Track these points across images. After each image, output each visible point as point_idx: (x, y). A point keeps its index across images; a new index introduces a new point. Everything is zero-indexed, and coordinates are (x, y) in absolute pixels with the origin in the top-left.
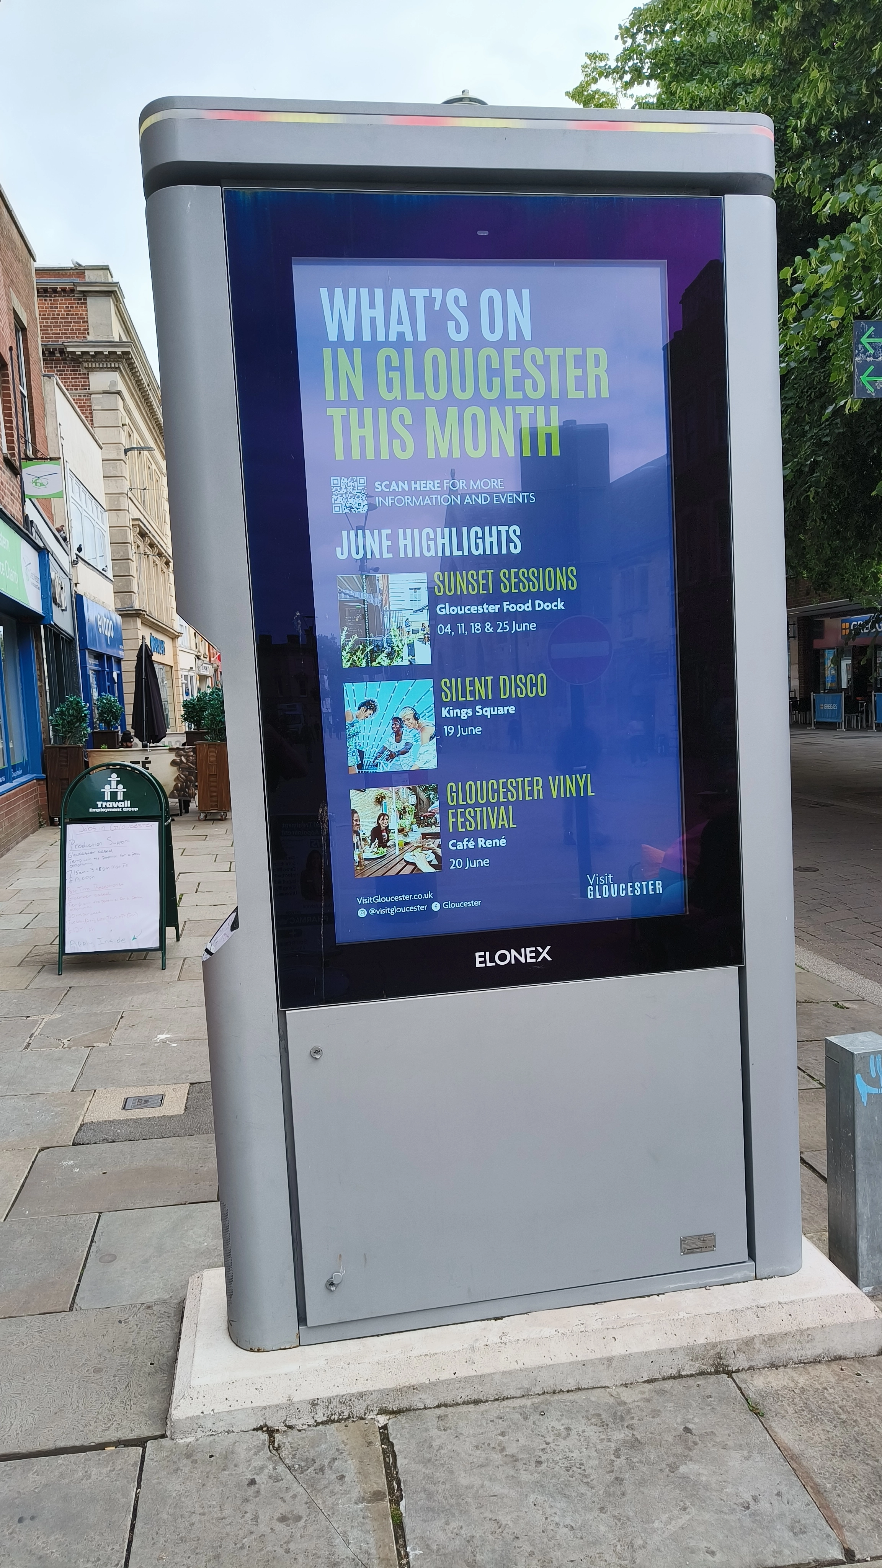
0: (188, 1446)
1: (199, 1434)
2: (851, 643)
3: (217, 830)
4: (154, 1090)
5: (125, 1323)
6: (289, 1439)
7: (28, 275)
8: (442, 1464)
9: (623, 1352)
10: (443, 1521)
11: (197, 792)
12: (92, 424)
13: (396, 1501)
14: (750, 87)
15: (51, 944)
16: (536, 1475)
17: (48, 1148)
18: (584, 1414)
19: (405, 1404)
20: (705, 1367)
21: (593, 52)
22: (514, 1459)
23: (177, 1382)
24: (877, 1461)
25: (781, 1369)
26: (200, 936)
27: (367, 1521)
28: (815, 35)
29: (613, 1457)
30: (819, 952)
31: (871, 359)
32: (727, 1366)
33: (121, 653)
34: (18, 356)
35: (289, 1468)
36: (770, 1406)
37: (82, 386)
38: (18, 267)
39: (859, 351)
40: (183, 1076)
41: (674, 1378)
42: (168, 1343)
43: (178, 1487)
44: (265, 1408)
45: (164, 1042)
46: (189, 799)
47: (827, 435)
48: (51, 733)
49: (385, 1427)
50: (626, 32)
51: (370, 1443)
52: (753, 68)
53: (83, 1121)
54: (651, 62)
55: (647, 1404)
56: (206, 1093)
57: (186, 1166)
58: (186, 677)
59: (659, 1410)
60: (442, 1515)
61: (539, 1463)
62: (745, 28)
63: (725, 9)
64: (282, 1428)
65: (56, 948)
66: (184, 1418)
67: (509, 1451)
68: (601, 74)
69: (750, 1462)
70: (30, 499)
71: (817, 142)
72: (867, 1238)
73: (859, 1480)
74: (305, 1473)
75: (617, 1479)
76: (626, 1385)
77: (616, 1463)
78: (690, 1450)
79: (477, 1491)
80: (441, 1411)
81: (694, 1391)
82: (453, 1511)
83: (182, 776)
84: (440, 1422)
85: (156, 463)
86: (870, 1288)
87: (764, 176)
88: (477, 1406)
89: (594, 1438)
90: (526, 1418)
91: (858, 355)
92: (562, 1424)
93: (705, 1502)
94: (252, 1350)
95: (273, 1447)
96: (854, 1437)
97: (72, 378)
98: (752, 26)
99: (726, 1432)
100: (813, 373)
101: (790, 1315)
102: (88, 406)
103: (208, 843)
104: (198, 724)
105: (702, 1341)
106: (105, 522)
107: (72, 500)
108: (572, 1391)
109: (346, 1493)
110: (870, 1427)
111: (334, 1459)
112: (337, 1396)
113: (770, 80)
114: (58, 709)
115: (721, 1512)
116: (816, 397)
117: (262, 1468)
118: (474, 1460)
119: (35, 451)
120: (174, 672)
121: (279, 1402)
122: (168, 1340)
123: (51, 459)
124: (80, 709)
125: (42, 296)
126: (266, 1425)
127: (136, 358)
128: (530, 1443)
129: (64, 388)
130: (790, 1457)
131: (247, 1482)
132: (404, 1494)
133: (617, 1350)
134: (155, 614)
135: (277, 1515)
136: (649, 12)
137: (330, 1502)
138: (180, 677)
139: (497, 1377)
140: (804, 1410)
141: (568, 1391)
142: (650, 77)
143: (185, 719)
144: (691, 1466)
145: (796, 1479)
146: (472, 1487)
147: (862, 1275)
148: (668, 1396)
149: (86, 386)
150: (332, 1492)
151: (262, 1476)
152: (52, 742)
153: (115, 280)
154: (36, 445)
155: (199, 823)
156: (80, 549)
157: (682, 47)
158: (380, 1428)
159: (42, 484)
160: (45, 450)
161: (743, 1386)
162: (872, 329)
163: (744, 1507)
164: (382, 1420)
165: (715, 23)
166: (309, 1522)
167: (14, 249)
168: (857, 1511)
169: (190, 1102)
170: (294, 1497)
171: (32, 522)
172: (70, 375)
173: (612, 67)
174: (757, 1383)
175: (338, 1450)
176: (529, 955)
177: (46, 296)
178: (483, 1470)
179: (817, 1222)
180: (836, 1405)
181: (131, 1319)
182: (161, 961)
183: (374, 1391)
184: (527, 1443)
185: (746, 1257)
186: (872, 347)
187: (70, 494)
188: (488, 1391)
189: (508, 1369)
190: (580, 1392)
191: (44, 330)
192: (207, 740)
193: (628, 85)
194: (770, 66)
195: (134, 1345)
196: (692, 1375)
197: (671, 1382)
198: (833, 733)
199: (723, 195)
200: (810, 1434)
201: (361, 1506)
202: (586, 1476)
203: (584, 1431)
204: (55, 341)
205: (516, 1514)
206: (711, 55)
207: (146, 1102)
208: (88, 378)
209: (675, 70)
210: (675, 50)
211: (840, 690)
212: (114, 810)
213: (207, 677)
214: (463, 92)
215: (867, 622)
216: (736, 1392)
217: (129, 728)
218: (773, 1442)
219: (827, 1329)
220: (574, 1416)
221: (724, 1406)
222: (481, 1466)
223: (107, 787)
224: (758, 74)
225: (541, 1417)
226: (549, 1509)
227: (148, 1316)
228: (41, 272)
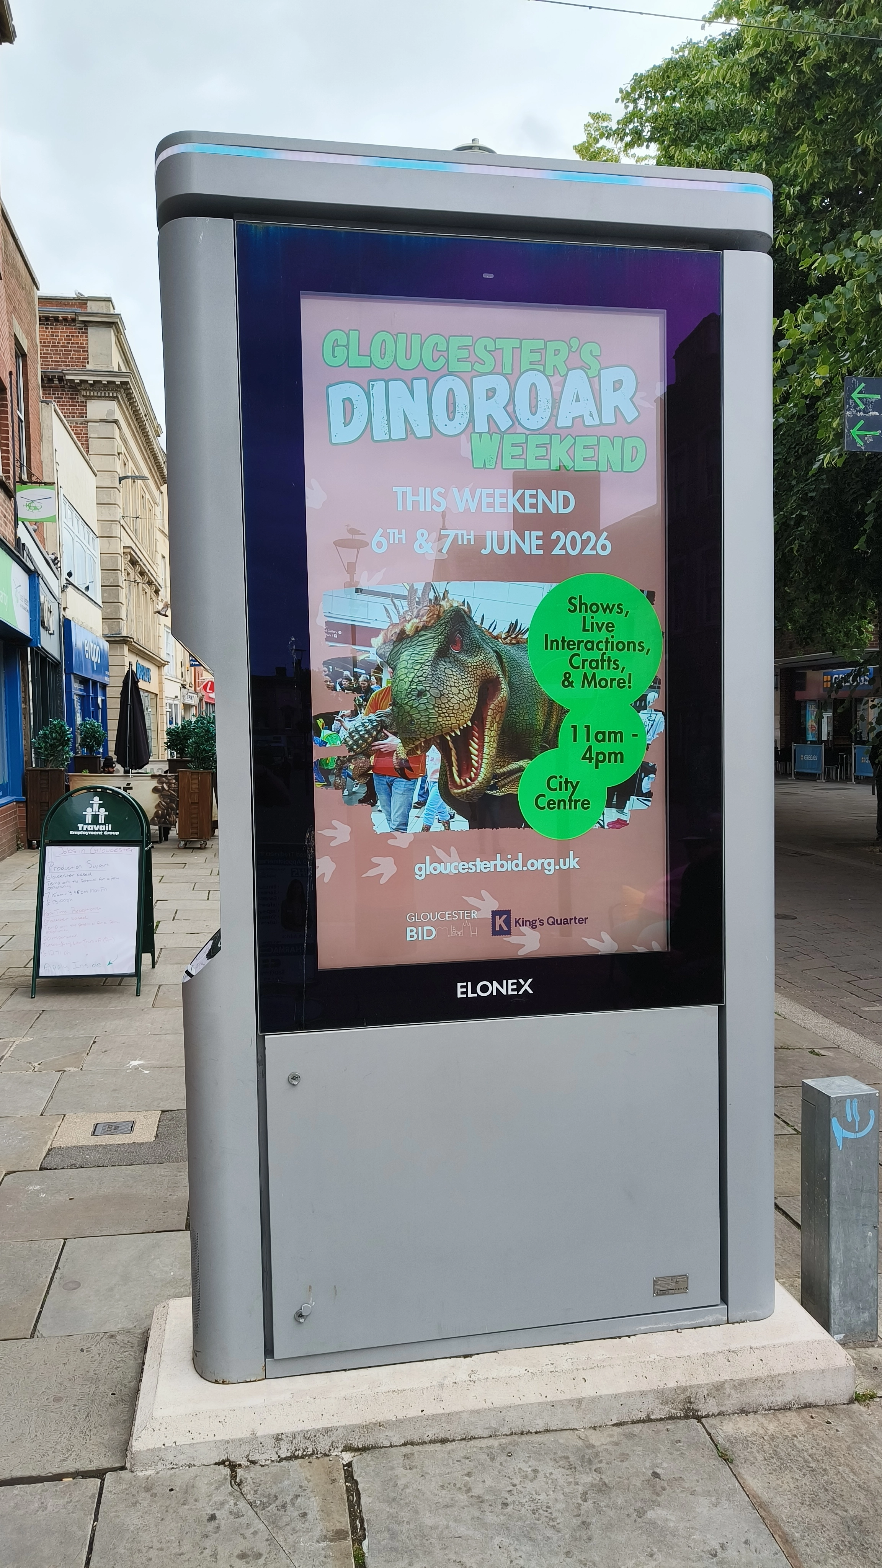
0: (148, 1479)
1: (160, 1467)
2: (833, 695)
3: (196, 859)
4: (124, 1117)
5: (87, 1351)
6: (252, 1475)
7: (30, 303)
8: (406, 1503)
9: (592, 1394)
10: (407, 1561)
11: (177, 820)
12: (88, 451)
13: (359, 1540)
14: (745, 154)
15: (24, 967)
16: (502, 1517)
17: (15, 1172)
18: (552, 1456)
19: (370, 1441)
20: (675, 1411)
21: (596, 112)
22: (480, 1500)
23: (139, 1414)
24: (846, 1511)
25: (751, 1415)
26: (176, 964)
27: (329, 1560)
28: (808, 105)
29: (580, 1501)
30: (795, 998)
31: (862, 414)
32: (697, 1411)
33: (106, 679)
34: (17, 381)
35: (250, 1504)
36: (739, 1453)
37: (80, 413)
38: (20, 294)
39: (849, 405)
40: (155, 1103)
41: (643, 1421)
42: (131, 1374)
43: (136, 1521)
44: (228, 1442)
45: (136, 1068)
46: (169, 826)
47: (813, 491)
48: (33, 755)
49: (350, 1465)
50: (626, 96)
51: (334, 1481)
52: (750, 135)
53: (51, 1145)
54: (651, 126)
55: (615, 1447)
56: (177, 1121)
57: (155, 1194)
58: (170, 705)
59: (628, 1455)
60: (406, 1556)
61: (505, 1505)
62: (743, 96)
63: (724, 79)
64: (245, 1463)
65: (29, 971)
66: (145, 1449)
67: (476, 1492)
68: (602, 135)
69: (718, 1509)
70: (23, 522)
71: (810, 209)
72: (839, 1284)
73: (828, 1530)
74: (267, 1509)
75: (583, 1523)
76: (595, 1428)
77: (583, 1507)
78: (658, 1495)
79: (442, 1532)
80: (408, 1449)
81: (663, 1435)
82: (417, 1551)
83: (163, 803)
84: (407, 1461)
85: (150, 493)
86: (842, 1336)
87: (763, 234)
88: (444, 1445)
89: (561, 1481)
90: (493, 1459)
91: (849, 409)
92: (530, 1466)
93: (672, 1548)
94: (216, 1382)
95: (235, 1482)
96: (823, 1486)
97: (70, 406)
98: (749, 95)
99: (696, 1478)
100: (801, 430)
101: (761, 1360)
102: (84, 434)
103: (187, 871)
104: (181, 752)
105: (672, 1384)
106: (96, 548)
107: (64, 525)
108: (540, 1432)
109: (308, 1530)
110: (839, 1476)
111: (297, 1496)
112: (302, 1431)
113: (766, 147)
114: (41, 732)
115: (689, 1559)
116: (804, 453)
117: (223, 1504)
118: (440, 1500)
119: (30, 474)
120: (159, 700)
121: (243, 1436)
122: (130, 1370)
123: (45, 484)
124: (63, 733)
125: (44, 324)
126: (228, 1460)
127: (135, 388)
128: (497, 1485)
129: (61, 415)
130: (758, 1505)
131: (207, 1518)
132: (367, 1534)
133: (587, 1391)
134: (142, 642)
135: (237, 1552)
136: (650, 79)
137: (291, 1539)
138: (164, 705)
139: (465, 1416)
140: (773, 1458)
141: (536, 1433)
142: (651, 139)
143: (168, 747)
144: (659, 1512)
145: (764, 1527)
146: (437, 1528)
147: (834, 1322)
148: (637, 1440)
149: (83, 414)
150: (294, 1529)
151: (223, 1511)
152: (34, 766)
153: (117, 312)
154: (31, 468)
155: (178, 851)
156: (70, 574)
157: (682, 113)
158: (344, 1466)
159: (35, 508)
160: (40, 475)
161: (712, 1431)
162: (863, 385)
163: (712, 1555)
164: (347, 1457)
165: (714, 91)
166: (269, 1559)
167: (18, 277)
168: (826, 1561)
169: (160, 1130)
170: (255, 1533)
171: (24, 545)
172: (68, 402)
173: (614, 129)
174: (726, 1429)
175: (301, 1487)
176: (510, 987)
177: (48, 324)
178: (449, 1511)
179: (789, 1268)
180: (806, 1453)
181: (93, 1347)
182: (136, 987)
183: (339, 1427)
184: (493, 1485)
185: (718, 1301)
186: (863, 403)
187: (63, 519)
188: (456, 1430)
189: (477, 1408)
190: (548, 1434)
191: (44, 357)
192: (190, 768)
193: (629, 145)
194: (765, 133)
195: (95, 1374)
196: (661, 1419)
197: (640, 1426)
198: (813, 784)
199: (722, 251)
200: (779, 1482)
201: (323, 1544)
202: (553, 1520)
203: (551, 1474)
204: (54, 369)
205: (481, 1556)
206: (709, 121)
207: (116, 1128)
208: (86, 406)
209: (674, 134)
210: (675, 116)
211: (819, 741)
212: (95, 833)
213: (192, 706)
214: (473, 140)
215: (849, 675)
216: (705, 1437)
217: (111, 754)
218: (741, 1489)
219: (797, 1376)
220: (541, 1458)
221: (693, 1452)
222: (447, 1506)
223: (89, 810)
224: (754, 140)
225: (508, 1458)
226: (513, 1553)
227: (111, 1345)
228: (43, 300)
